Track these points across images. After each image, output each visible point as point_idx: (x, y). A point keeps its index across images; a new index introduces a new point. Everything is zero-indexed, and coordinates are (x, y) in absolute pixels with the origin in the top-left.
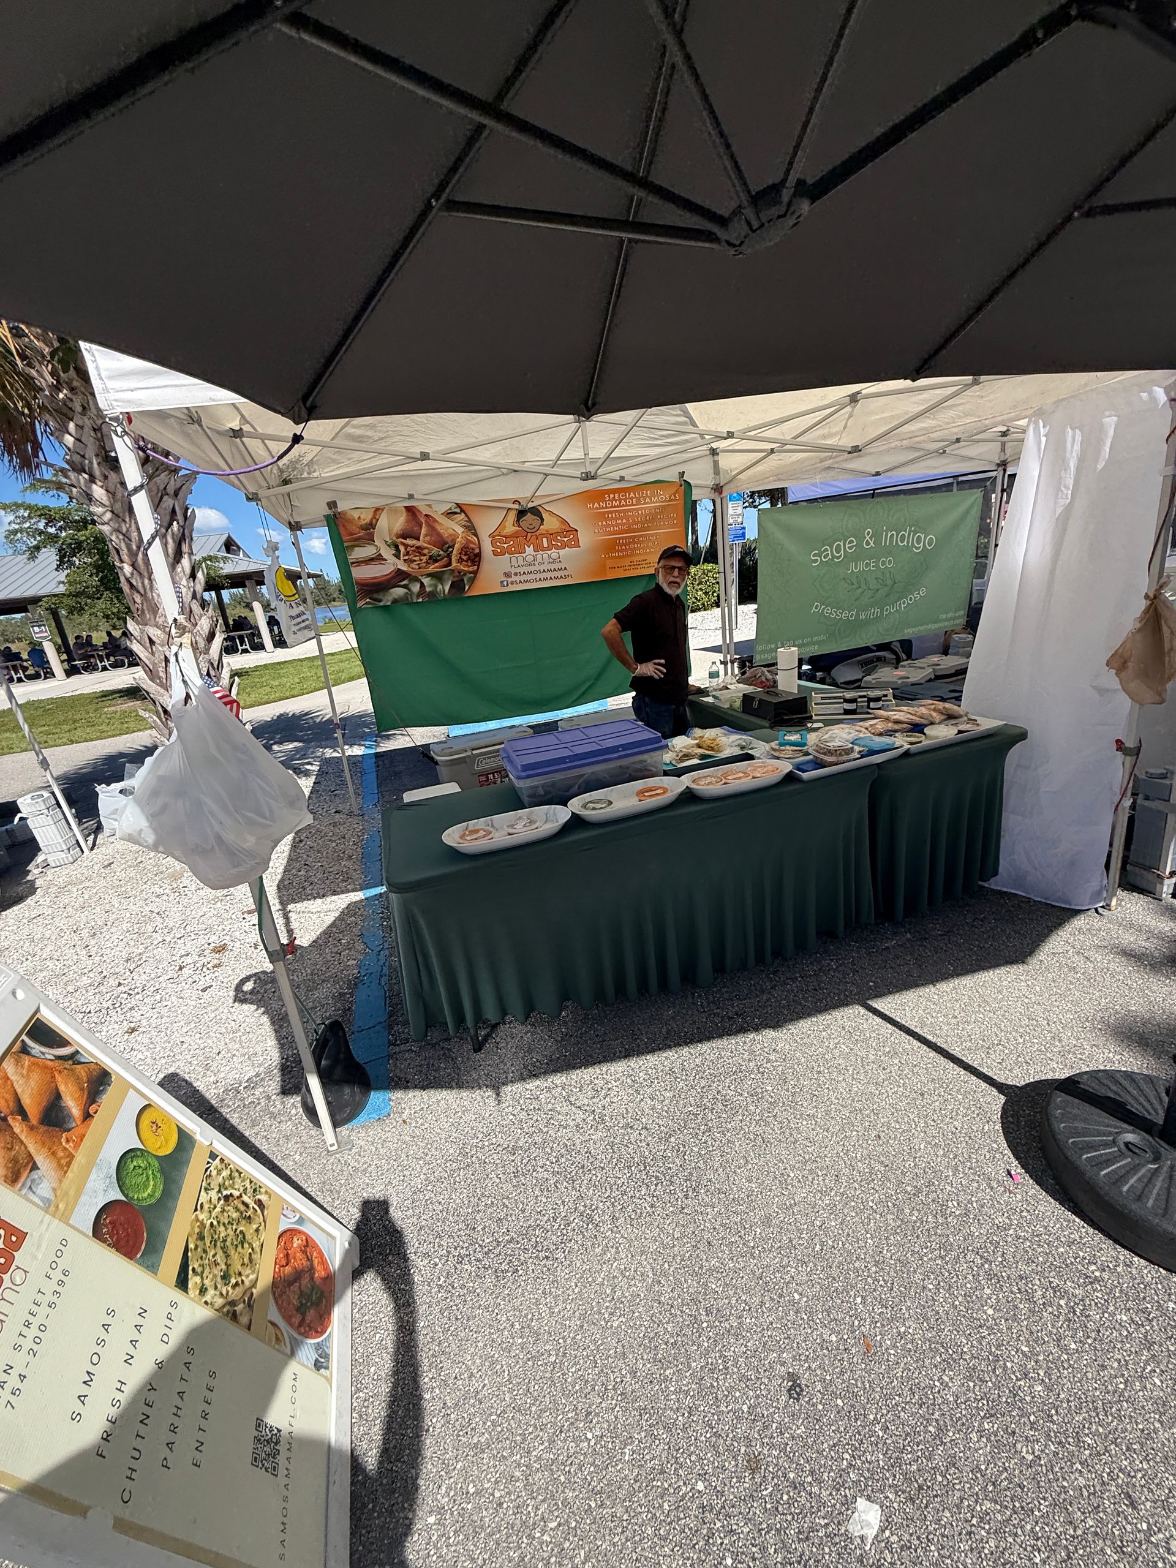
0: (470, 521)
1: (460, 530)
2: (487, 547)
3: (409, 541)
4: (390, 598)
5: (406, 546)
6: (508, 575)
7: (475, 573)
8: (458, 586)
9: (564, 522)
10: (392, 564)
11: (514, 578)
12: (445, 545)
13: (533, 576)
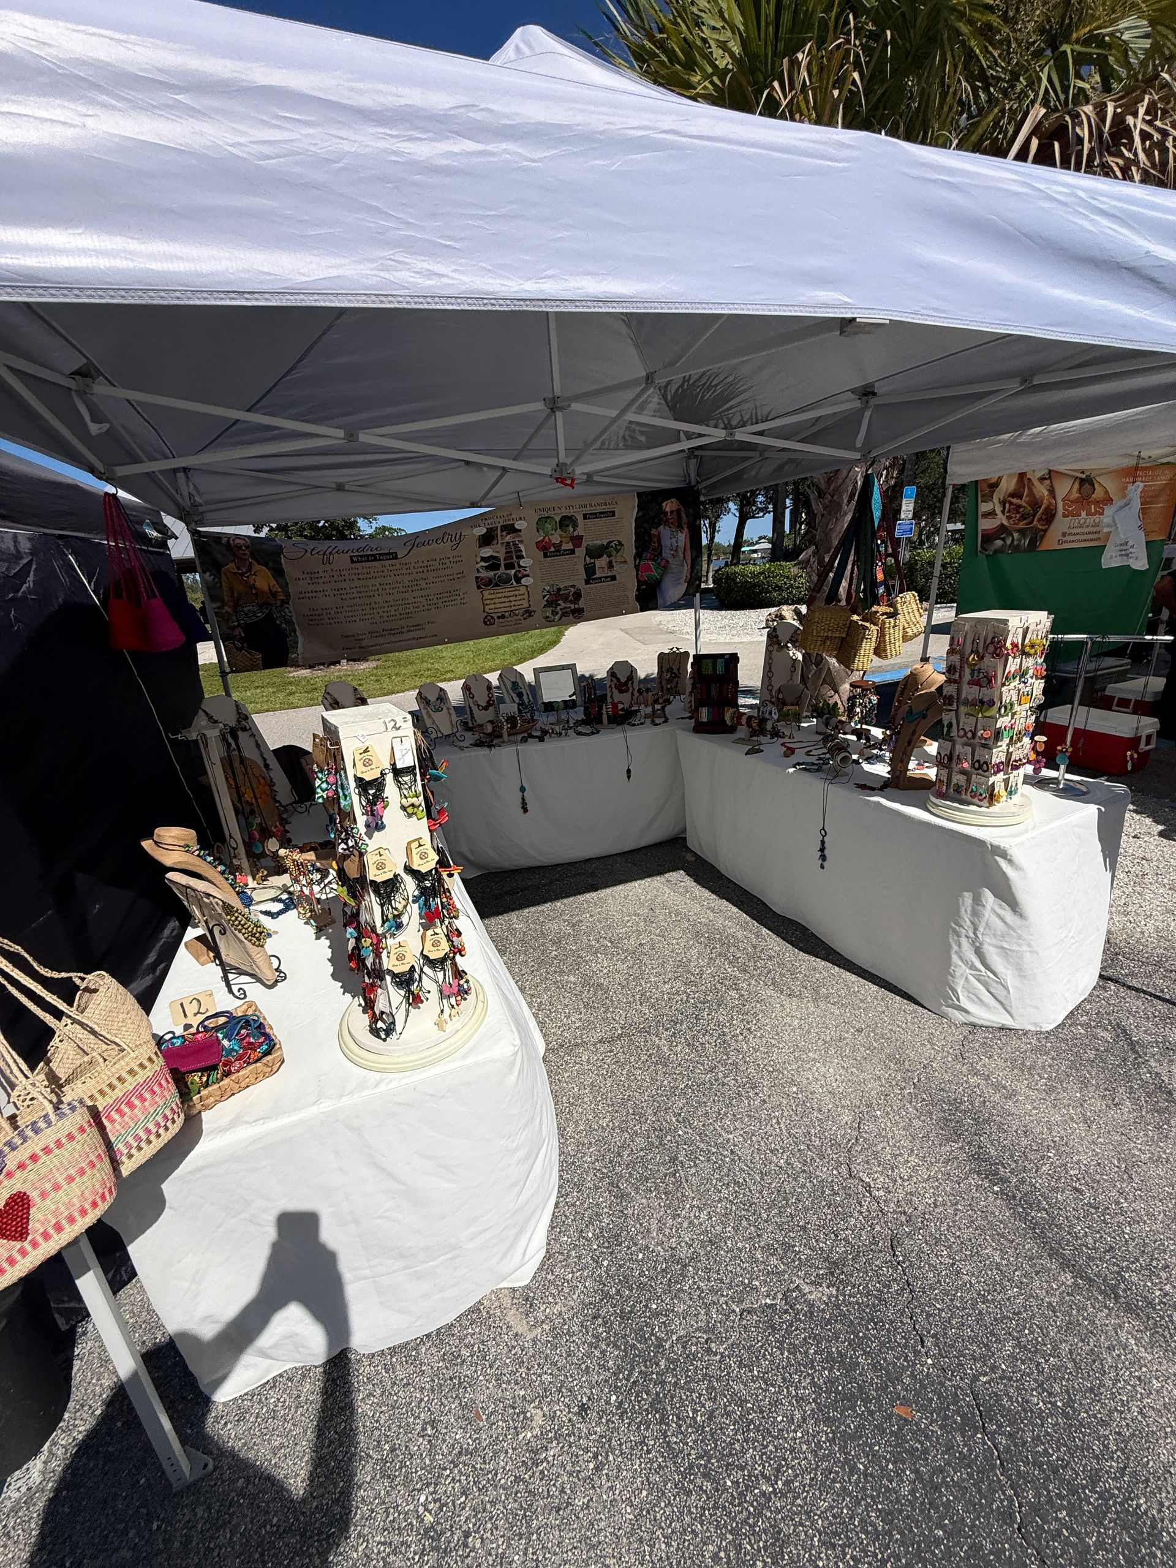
0: (1052, 486)
1: (1046, 493)
2: (1060, 510)
3: (1015, 501)
4: (993, 549)
5: (1011, 503)
6: (1064, 535)
7: (1045, 531)
8: (1033, 544)
9: (1107, 492)
10: (1002, 519)
11: (1067, 538)
12: (1035, 504)
13: (1078, 537)
